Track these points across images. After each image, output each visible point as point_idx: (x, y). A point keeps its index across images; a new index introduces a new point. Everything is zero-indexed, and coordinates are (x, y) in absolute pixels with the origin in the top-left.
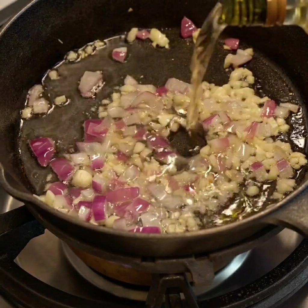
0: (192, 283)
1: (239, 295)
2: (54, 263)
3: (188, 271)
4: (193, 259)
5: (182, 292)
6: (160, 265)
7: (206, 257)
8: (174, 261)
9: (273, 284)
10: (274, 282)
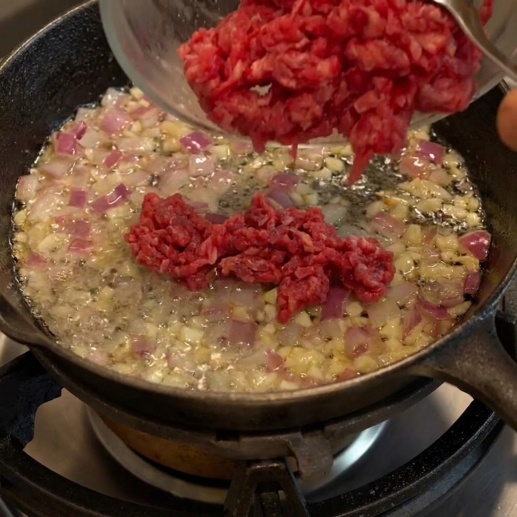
0: (298, 474)
1: (373, 492)
2: (75, 443)
3: (292, 454)
4: (299, 435)
5: (281, 489)
6: (247, 446)
7: (320, 432)
8: (270, 438)
9: (425, 473)
10: (428, 471)
